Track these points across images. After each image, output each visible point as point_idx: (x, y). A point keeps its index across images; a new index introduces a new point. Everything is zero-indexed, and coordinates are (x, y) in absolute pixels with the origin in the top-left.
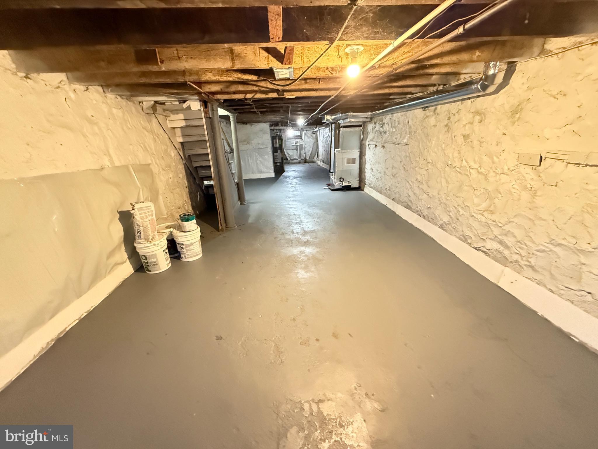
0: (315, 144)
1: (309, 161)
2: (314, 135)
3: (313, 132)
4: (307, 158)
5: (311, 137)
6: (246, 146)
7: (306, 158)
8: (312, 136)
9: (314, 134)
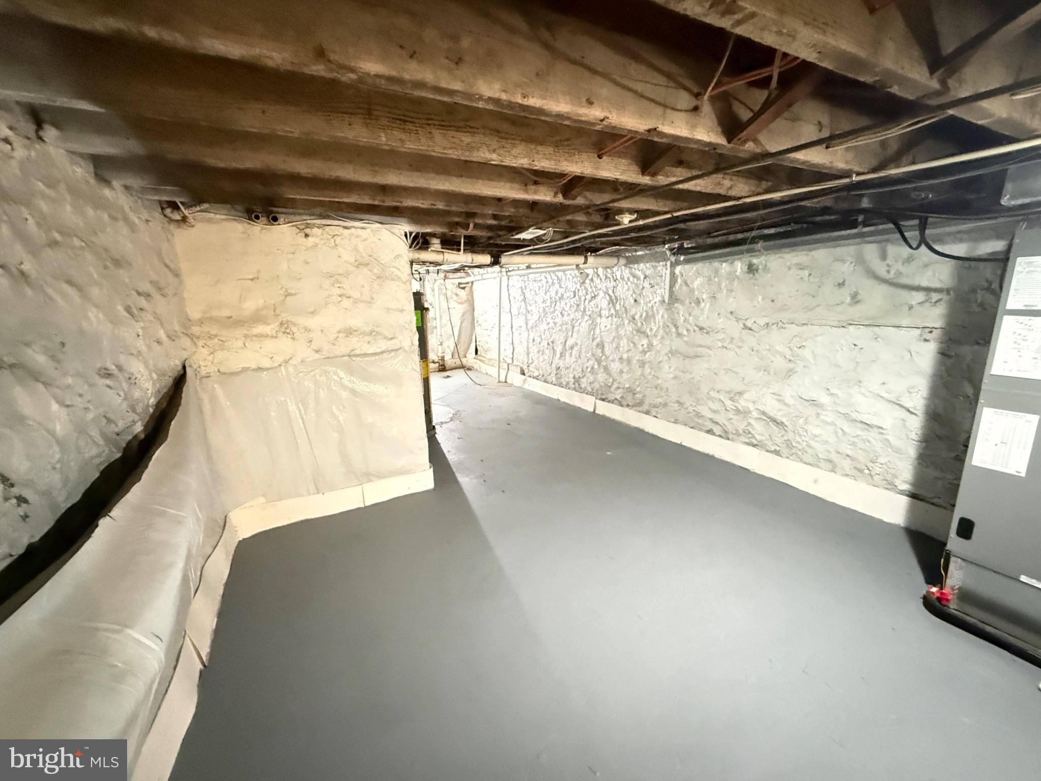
0: (468, 316)
1: (454, 365)
2: (463, 294)
3: (460, 284)
4: (448, 358)
5: (455, 298)
6: (269, 345)
7: (443, 359)
8: (457, 295)
9: (464, 288)
